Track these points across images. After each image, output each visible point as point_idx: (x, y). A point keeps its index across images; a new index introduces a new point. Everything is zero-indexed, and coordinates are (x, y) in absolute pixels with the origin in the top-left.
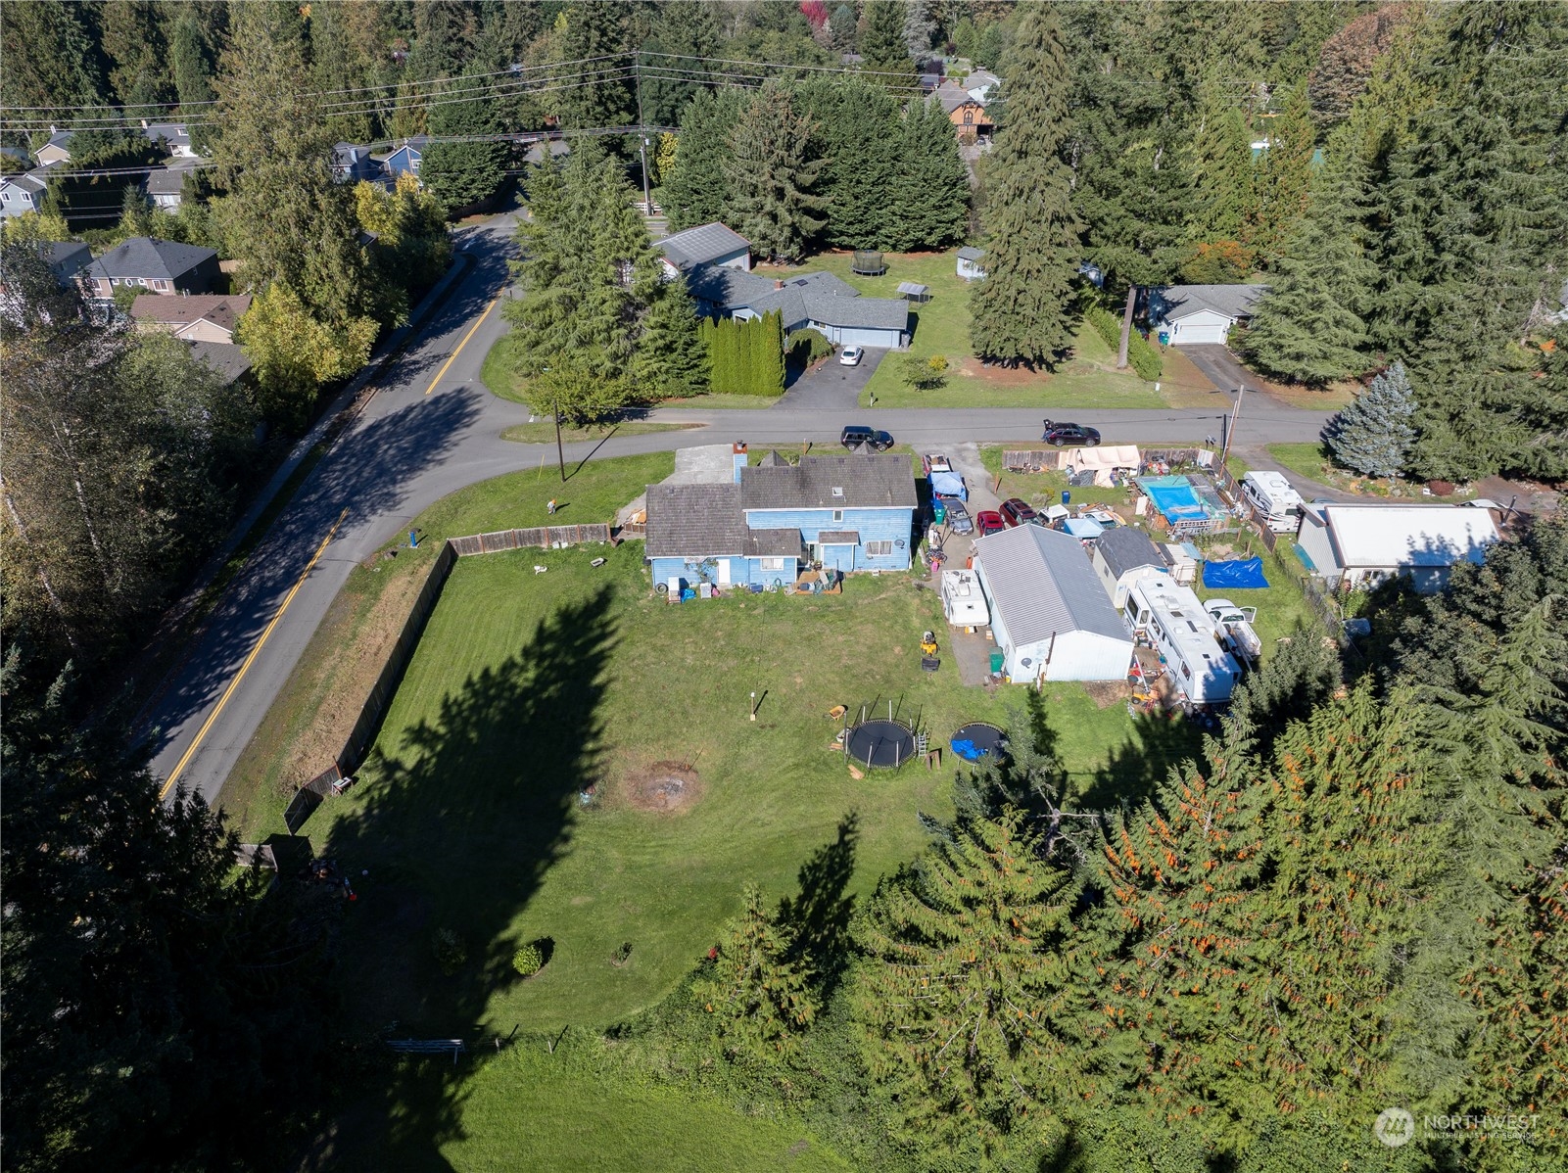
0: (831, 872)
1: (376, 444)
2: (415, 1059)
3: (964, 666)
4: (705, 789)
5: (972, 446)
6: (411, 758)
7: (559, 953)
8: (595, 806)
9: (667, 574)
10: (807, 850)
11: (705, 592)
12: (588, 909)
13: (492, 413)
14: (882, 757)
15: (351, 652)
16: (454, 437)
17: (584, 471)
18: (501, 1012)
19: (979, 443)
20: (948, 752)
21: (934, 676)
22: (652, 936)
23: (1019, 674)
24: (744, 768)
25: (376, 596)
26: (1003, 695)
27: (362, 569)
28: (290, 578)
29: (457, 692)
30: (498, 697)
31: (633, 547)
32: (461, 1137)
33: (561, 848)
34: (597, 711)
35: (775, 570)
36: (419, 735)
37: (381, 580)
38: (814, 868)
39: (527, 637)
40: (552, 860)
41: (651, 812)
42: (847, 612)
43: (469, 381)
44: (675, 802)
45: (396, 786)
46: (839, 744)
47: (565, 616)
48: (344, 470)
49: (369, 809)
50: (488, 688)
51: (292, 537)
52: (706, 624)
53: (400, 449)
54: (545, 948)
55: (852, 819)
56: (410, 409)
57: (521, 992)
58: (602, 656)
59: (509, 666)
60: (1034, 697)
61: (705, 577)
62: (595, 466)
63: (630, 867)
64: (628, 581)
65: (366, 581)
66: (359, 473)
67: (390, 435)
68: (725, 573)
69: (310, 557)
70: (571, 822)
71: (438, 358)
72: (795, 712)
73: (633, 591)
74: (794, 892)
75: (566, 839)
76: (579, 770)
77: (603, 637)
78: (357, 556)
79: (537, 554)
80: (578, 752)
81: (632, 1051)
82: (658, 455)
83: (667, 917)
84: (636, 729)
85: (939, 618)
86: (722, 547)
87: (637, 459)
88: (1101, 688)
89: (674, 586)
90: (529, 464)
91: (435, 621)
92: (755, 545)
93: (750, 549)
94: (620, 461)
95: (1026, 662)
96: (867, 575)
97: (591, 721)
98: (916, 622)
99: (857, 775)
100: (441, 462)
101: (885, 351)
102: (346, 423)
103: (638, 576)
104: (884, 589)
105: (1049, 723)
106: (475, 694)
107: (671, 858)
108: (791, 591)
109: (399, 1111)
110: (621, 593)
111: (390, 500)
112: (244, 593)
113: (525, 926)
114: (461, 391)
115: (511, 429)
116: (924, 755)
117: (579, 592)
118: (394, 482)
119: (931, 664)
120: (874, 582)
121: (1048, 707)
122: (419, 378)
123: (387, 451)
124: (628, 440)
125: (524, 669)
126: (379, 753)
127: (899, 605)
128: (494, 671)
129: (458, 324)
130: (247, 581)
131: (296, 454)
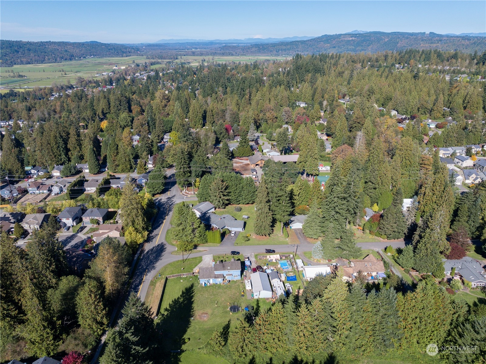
0: (227, 328)
1: (149, 256)
2: (174, 353)
3: (248, 296)
4: (209, 317)
5: (253, 254)
6: (166, 313)
7: (191, 340)
8: (194, 320)
9: (202, 282)
10: (224, 325)
11: (208, 285)
12: (194, 334)
13: (169, 248)
14: (234, 311)
15: (153, 296)
16: (163, 254)
17: (187, 260)
18: (184, 347)
19: (254, 253)
20: (244, 310)
21: (243, 298)
22: (203, 337)
23: (256, 297)
24: (215, 313)
25: (155, 286)
26: (253, 300)
27: (152, 281)
28: (140, 283)
29: (171, 303)
30: (177, 303)
31: (196, 276)
32: (181, 362)
33: (189, 326)
34: (193, 305)
35: (219, 281)
36: (166, 310)
37: (155, 283)
38: (225, 327)
39: (181, 293)
40: (188, 327)
41: (202, 320)
42: (230, 287)
43: (163, 241)
44: (205, 319)
45: (164, 318)
46: (229, 309)
47: (186, 289)
48: (144, 261)
49: (161, 321)
50: (176, 302)
51: (138, 275)
52: (209, 290)
53: (154, 257)
54: (189, 339)
55: (230, 320)
56: (154, 248)
57: (186, 345)
58: (193, 296)
59: (178, 298)
60: (258, 301)
61: (208, 282)
62: (188, 260)
63: (199, 328)
64: (196, 283)
65: (153, 284)
66: (147, 262)
67: (151, 254)
68: (211, 281)
69: (142, 279)
70: (190, 322)
71: (157, 235)
72: (222, 304)
73: (197, 284)
74: (222, 330)
75: (190, 324)
76: (191, 314)
77: (193, 293)
78: (151, 279)
79: (181, 278)
80: (191, 312)
81: (202, 351)
82: (199, 257)
83: (205, 334)
84: (199, 308)
85: (245, 288)
86: (211, 277)
87: (196, 258)
88: (268, 299)
89: (204, 284)
90: (177, 259)
91: (166, 291)
92: (216, 277)
93: (215, 278)
94: (193, 258)
95: (256, 295)
96: (234, 281)
97: (192, 307)
98: (241, 289)
99: (231, 314)
100: (161, 259)
101: (239, 232)
102: (143, 251)
103: (198, 282)
104: (237, 283)
105: (259, 305)
106: (174, 303)
107: (205, 327)
108: (222, 284)
109: (173, 359)
110: (195, 285)
111: (154, 268)
112: (133, 286)
113: (186, 336)
114: (162, 243)
115: (173, 252)
116: (241, 310)
117: (188, 285)
118: (154, 264)
119: (243, 296)
120: (235, 282)
121: (259, 302)
122: (154, 240)
123: (151, 257)
124: (194, 254)
125: (181, 299)
126: (161, 313)
127: (239, 286)
128: (176, 299)
129: (159, 226)
130: (133, 284)
131: (135, 258)
